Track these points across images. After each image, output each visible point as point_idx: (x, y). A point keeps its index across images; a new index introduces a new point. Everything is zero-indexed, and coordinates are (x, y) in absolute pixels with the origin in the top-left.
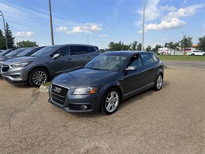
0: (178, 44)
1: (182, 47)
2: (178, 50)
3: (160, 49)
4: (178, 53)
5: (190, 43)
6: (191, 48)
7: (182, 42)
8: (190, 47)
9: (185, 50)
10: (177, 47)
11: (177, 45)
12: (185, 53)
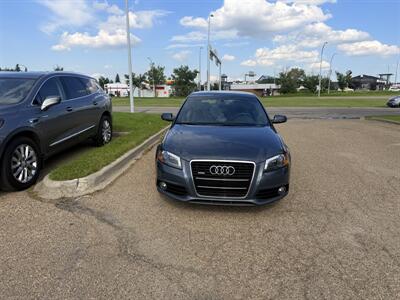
0: (144, 77)
1: (151, 83)
2: (144, 88)
3: (109, 85)
4: (146, 94)
5: (163, 78)
6: (165, 86)
7: (149, 74)
8: (162, 83)
9: (156, 88)
10: (143, 83)
11: (142, 79)
12: (156, 93)
